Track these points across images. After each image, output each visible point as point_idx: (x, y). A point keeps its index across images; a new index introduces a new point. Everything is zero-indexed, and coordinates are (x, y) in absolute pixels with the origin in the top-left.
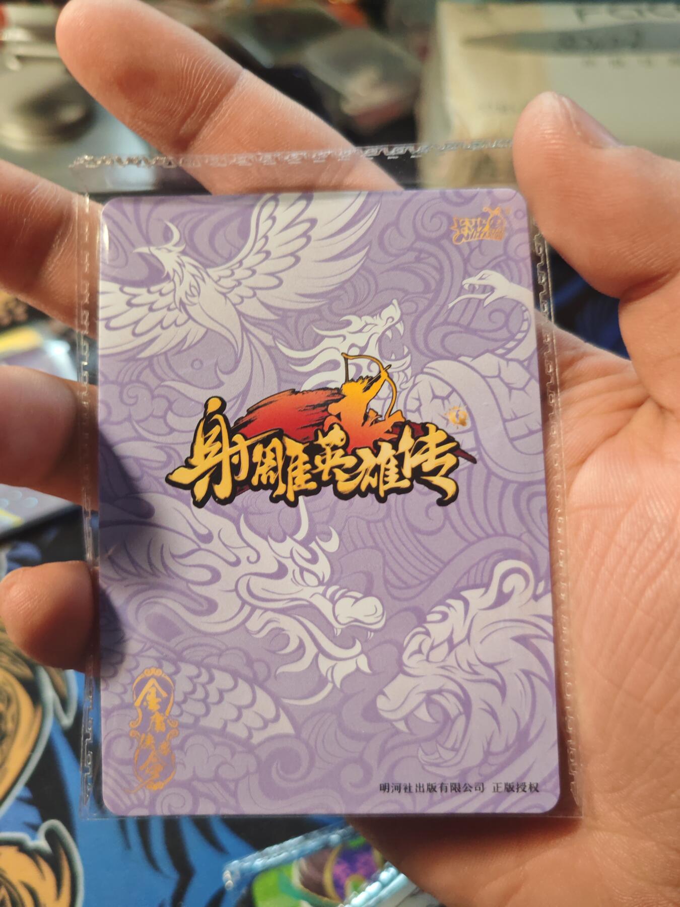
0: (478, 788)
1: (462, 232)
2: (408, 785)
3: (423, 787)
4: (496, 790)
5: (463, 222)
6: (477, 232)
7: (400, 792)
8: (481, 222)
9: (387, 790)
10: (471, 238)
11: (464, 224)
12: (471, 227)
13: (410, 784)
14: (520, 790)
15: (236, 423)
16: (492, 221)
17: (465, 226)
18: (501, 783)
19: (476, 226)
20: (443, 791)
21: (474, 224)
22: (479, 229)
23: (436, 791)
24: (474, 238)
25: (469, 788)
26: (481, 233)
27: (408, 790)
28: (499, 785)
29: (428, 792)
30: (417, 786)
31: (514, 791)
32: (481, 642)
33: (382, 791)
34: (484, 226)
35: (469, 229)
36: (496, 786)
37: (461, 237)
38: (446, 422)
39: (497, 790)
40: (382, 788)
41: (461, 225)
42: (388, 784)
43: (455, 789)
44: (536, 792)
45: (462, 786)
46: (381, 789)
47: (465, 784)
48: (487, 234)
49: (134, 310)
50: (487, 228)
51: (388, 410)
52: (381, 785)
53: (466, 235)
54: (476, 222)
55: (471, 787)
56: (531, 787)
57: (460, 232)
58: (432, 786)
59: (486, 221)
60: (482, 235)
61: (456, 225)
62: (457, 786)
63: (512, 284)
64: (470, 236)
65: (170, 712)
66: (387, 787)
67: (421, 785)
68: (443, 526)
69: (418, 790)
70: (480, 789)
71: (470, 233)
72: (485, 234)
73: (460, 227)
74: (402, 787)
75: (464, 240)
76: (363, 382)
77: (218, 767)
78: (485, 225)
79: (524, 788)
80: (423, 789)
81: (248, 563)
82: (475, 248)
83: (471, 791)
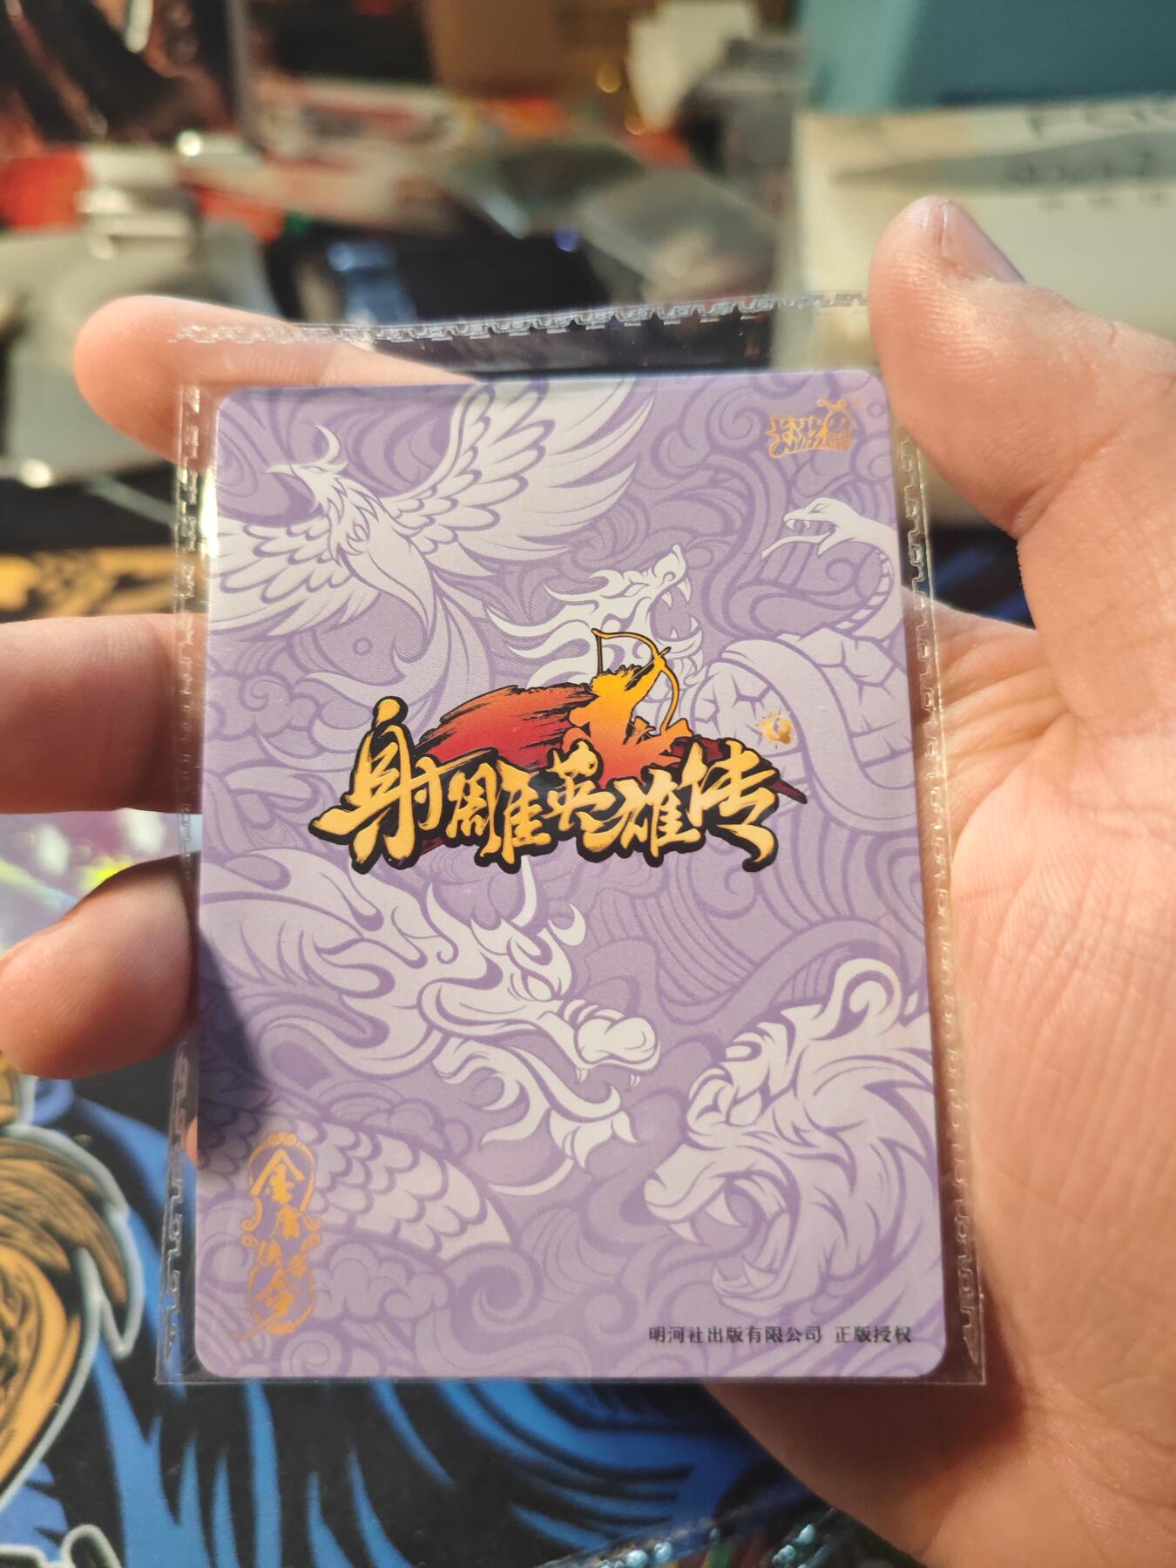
0: (811, 1336)
1: (785, 439)
2: (696, 1331)
3: (720, 1333)
4: (841, 1339)
5: (786, 423)
6: (807, 439)
7: (682, 1341)
8: (814, 422)
9: (661, 1338)
10: (798, 448)
11: (787, 426)
12: (798, 430)
13: (698, 1328)
14: (880, 1338)
15: (422, 739)
16: (832, 422)
17: (789, 429)
18: (848, 1327)
19: (806, 429)
20: (754, 1341)
21: (802, 426)
22: (811, 434)
23: (741, 1341)
24: (804, 447)
25: (796, 1335)
26: (814, 439)
27: (695, 1339)
28: (846, 1331)
29: (729, 1341)
30: (710, 1332)
31: (869, 1340)
32: (815, 1094)
33: (654, 1340)
34: (817, 428)
35: (795, 433)
36: (840, 1332)
37: (782, 446)
38: (757, 737)
39: (843, 1338)
40: (653, 1335)
41: (782, 428)
42: (663, 1328)
43: (772, 1337)
44: (906, 1342)
45: (785, 1330)
46: (651, 1337)
47: (790, 1329)
48: (824, 442)
49: (266, 560)
50: (823, 433)
51: (665, 718)
52: (651, 1329)
53: (790, 444)
54: (806, 423)
55: (799, 1334)
56: (898, 1334)
57: (781, 438)
58: (735, 1332)
59: (822, 421)
60: (816, 443)
61: (774, 429)
62: (777, 1332)
63: (864, 518)
64: (796, 447)
65: (308, 1204)
66: (661, 1334)
67: (718, 1331)
68: (753, 904)
69: (712, 1338)
70: (814, 1338)
71: (797, 440)
72: (820, 441)
73: (780, 431)
74: (687, 1334)
75: (787, 451)
76: (626, 674)
77: (384, 1298)
78: (821, 426)
79: (887, 1336)
80: (721, 1338)
81: (438, 962)
82: (804, 464)
83: (798, 1340)
